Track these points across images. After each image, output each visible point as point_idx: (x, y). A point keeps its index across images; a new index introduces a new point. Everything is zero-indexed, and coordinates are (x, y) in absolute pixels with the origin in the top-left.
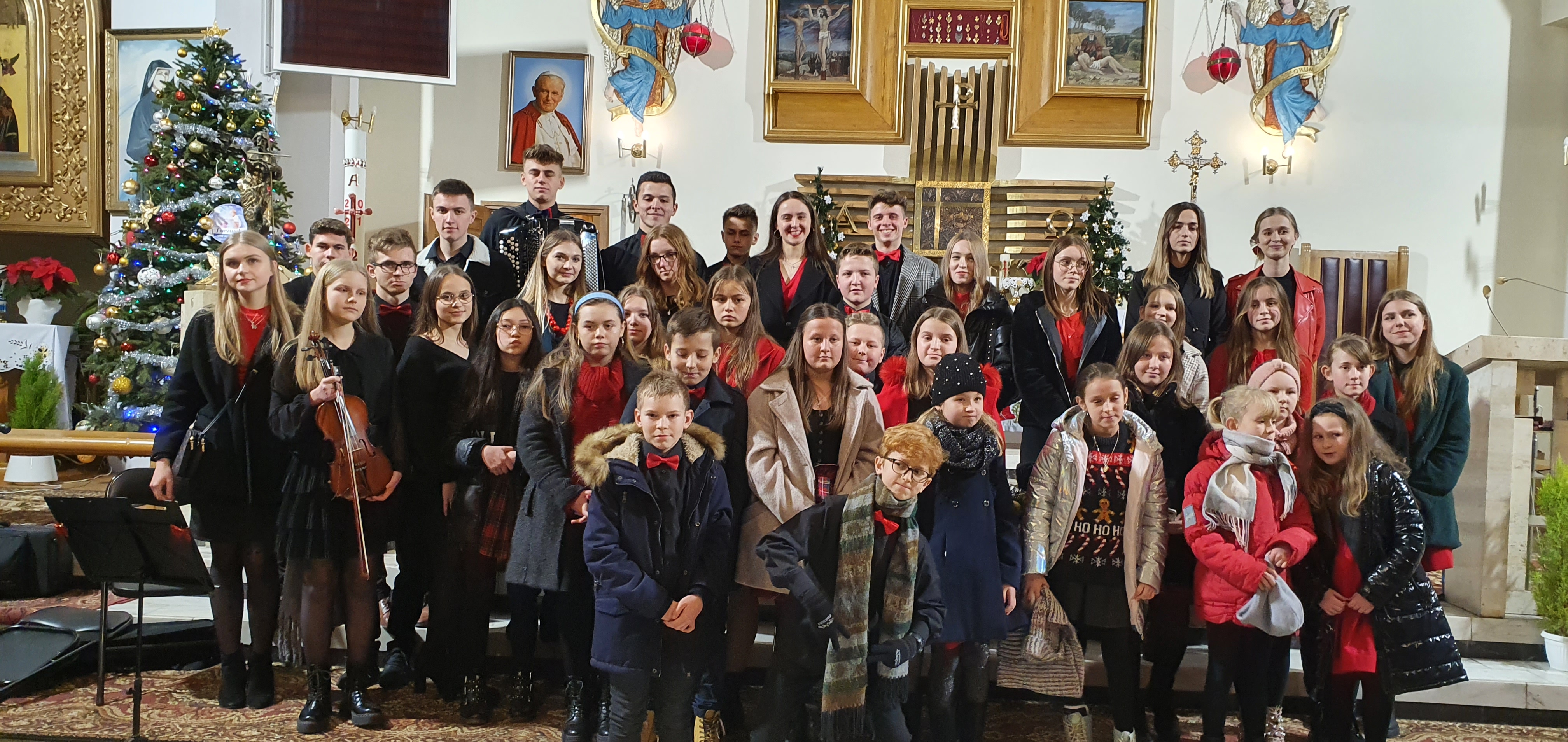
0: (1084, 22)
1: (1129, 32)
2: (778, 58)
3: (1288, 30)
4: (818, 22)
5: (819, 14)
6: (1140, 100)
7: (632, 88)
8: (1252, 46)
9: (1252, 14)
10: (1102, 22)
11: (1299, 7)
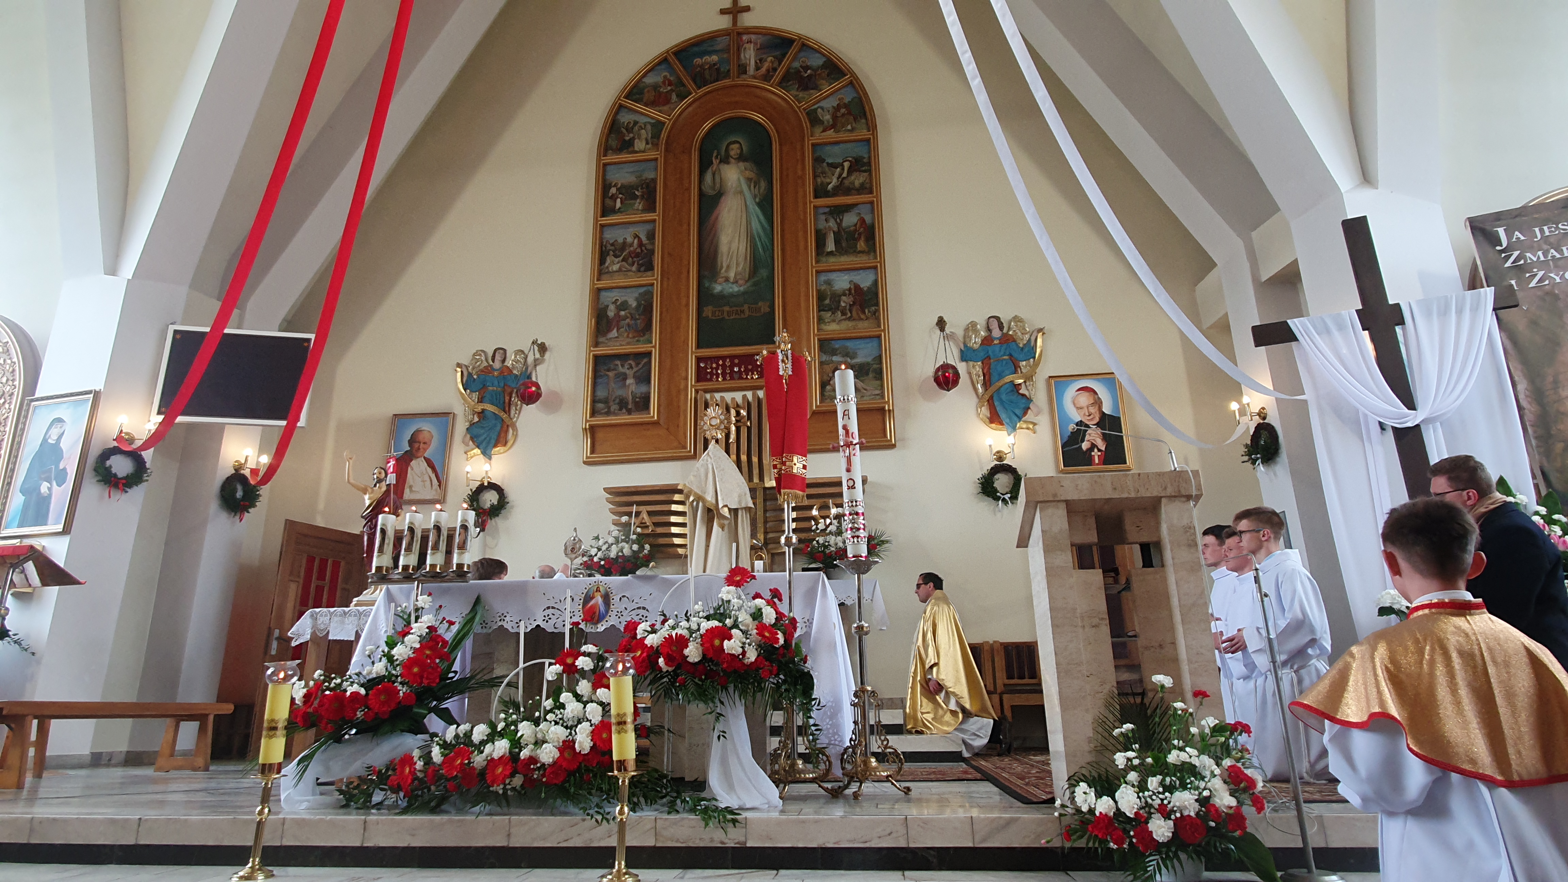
0: (833, 355)
1: (869, 359)
2: (594, 401)
3: (997, 348)
4: (625, 374)
5: (626, 366)
6: (883, 409)
7: (484, 434)
8: (971, 363)
9: (968, 340)
10: (847, 355)
11: (1005, 331)
